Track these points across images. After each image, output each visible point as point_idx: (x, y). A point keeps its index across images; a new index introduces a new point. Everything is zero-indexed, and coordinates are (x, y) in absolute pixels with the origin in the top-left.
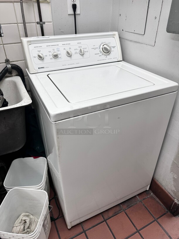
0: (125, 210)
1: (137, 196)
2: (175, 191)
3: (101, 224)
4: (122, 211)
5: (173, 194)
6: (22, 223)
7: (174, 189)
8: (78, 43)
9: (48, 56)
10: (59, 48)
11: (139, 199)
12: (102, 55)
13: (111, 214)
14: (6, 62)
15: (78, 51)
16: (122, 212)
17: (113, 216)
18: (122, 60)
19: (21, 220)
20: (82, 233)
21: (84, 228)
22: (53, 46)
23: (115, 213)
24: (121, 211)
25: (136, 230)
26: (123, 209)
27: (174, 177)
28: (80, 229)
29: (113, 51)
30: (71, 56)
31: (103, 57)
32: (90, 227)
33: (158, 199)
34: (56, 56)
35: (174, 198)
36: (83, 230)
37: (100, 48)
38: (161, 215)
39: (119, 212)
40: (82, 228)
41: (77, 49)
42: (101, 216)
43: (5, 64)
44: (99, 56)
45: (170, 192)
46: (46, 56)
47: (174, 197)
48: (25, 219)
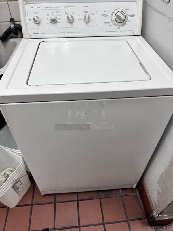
0: (102, 198)
1: (120, 190)
2: (157, 204)
3: (72, 202)
4: (98, 198)
5: (154, 205)
6: (4, 176)
7: (156, 201)
8: (84, 7)
9: (45, 19)
10: (60, 10)
11: (121, 193)
12: (114, 24)
13: (86, 196)
14: (12, 22)
15: (82, 17)
16: (98, 200)
17: (87, 200)
18: (140, 34)
19: (5, 173)
20: (52, 203)
21: (56, 199)
22: (52, 7)
23: (91, 197)
24: (96, 198)
25: (102, 222)
26: (100, 197)
27: (159, 190)
28: (52, 199)
29: (130, 21)
30: (73, 22)
31: (115, 28)
32: (62, 201)
33: (141, 201)
34: (54, 21)
35: (154, 210)
36: (55, 200)
37: (112, 16)
38: (135, 218)
39: (95, 198)
40: (55, 199)
41: (81, 14)
42: (76, 195)
43: (10, 23)
44: (109, 26)
45: (152, 201)
46: (43, 19)
47: (154, 208)
48: (8, 173)
